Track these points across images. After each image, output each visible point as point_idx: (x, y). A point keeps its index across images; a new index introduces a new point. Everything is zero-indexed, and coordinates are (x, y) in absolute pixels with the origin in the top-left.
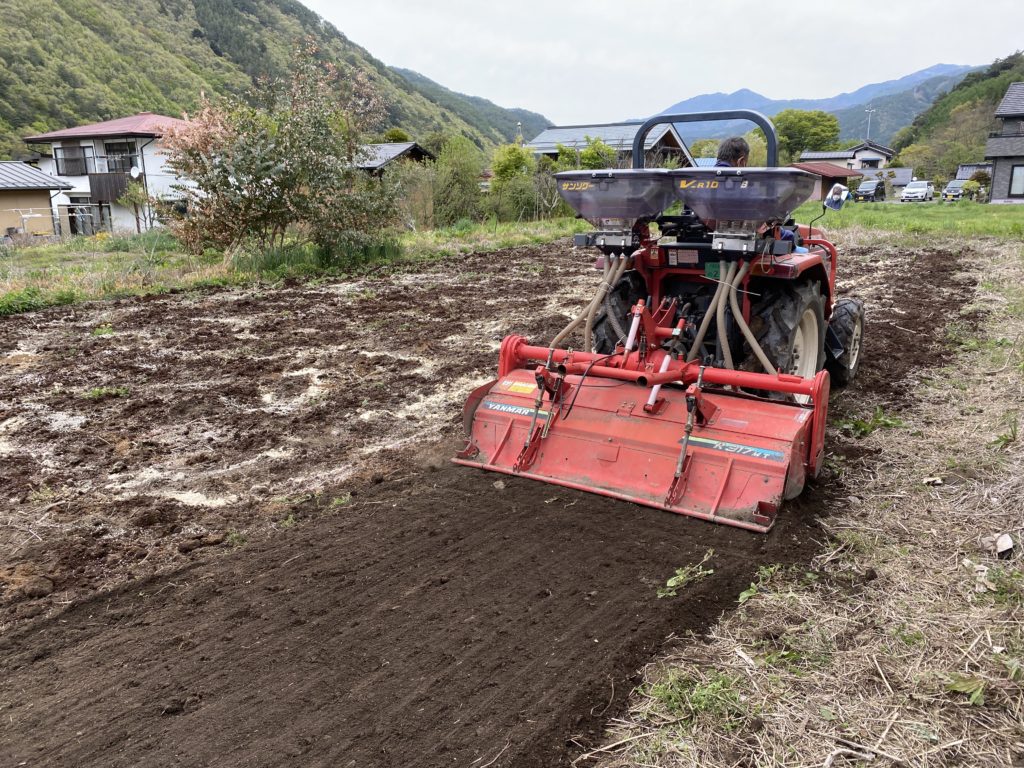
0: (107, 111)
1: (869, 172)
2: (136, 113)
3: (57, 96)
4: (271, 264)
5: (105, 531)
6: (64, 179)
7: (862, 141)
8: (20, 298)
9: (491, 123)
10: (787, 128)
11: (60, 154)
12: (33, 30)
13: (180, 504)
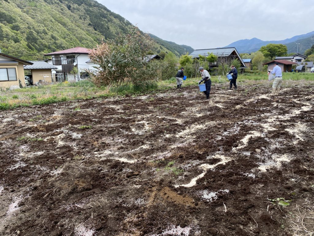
0: (64, 47)
1: (299, 63)
2: (72, 48)
3: (50, 43)
4: (120, 91)
5: (101, 170)
6: (55, 66)
7: (295, 53)
8: (51, 99)
9: (175, 49)
10: (270, 50)
11: (54, 59)
12: (45, 24)
13: (121, 162)
